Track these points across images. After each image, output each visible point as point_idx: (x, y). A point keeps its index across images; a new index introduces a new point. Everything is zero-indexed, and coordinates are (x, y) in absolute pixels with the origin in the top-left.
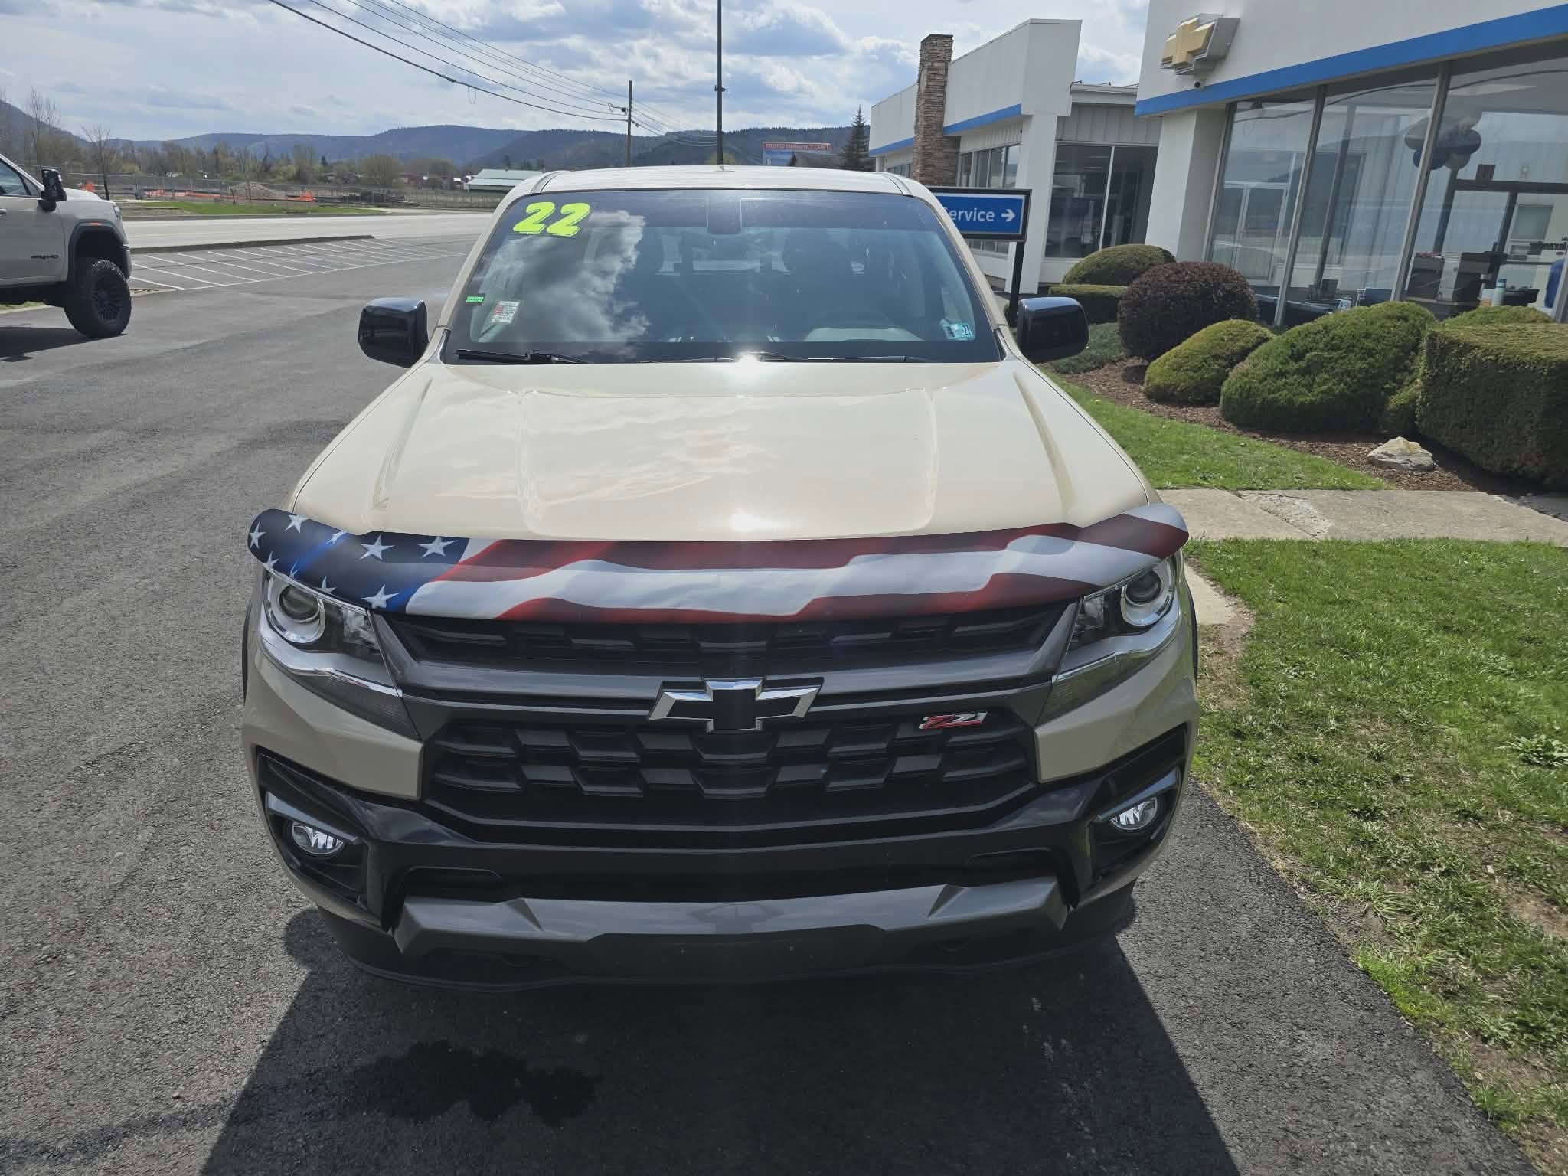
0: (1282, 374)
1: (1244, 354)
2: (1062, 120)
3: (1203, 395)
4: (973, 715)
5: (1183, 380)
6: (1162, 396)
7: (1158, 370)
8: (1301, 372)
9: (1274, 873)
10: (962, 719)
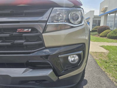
0: (113, 34)
1: (109, 32)
2: (93, 18)
3: (105, 36)
4: (28, 29)
5: (103, 35)
6: (101, 36)
7: (101, 34)
8: (115, 33)
9: (110, 80)
10: (26, 30)
